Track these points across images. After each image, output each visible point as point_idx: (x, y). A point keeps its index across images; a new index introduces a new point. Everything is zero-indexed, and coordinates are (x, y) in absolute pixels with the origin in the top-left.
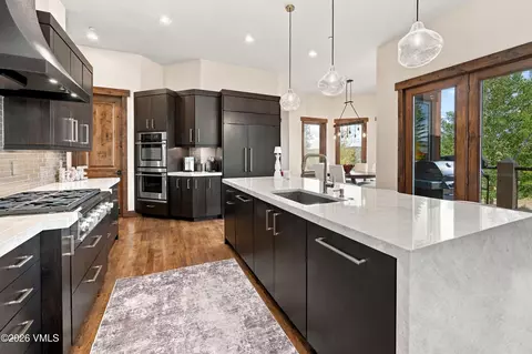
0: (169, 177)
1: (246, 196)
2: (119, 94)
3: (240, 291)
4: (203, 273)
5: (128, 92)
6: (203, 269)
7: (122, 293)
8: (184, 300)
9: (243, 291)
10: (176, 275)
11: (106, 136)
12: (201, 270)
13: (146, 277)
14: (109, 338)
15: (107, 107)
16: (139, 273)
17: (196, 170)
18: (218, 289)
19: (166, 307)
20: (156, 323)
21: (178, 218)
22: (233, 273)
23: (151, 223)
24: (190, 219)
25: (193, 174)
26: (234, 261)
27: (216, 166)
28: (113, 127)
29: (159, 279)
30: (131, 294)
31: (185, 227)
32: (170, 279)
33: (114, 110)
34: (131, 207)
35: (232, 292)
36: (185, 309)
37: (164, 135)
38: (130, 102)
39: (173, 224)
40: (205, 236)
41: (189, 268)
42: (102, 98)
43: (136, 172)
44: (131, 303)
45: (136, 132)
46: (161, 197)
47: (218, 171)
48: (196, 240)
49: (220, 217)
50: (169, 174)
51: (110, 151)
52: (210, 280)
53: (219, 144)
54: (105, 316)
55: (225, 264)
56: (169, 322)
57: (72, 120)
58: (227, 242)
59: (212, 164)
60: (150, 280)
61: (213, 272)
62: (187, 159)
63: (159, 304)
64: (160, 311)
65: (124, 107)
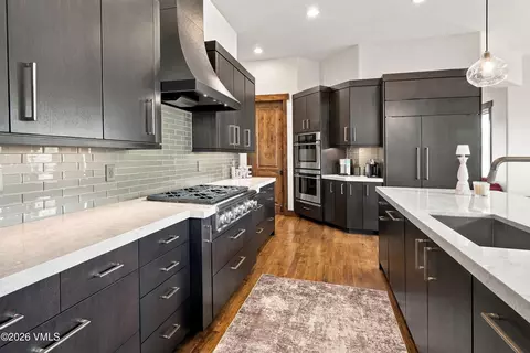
0: (323, 180)
1: (396, 213)
2: (279, 98)
3: (383, 338)
4: (342, 298)
5: (287, 96)
6: (344, 292)
7: (262, 288)
8: (313, 320)
9: (387, 342)
10: (314, 288)
11: (271, 139)
12: (340, 292)
13: (286, 280)
14: (242, 327)
15: (272, 112)
16: (280, 274)
17: (352, 174)
18: (355, 323)
19: (293, 319)
20: (280, 332)
21: (332, 226)
22: (380, 311)
23: (305, 226)
24: (345, 230)
25: (349, 179)
26: (384, 296)
27: (376, 170)
28: (276, 130)
29: (295, 287)
30: (269, 293)
31: (338, 237)
32: (307, 291)
33: (277, 114)
34: (291, 207)
35: (371, 336)
36: (312, 329)
37: (318, 136)
38: (290, 105)
39: (326, 231)
40: (357, 252)
41: (328, 286)
42: (268, 105)
43: (294, 173)
44: (266, 301)
45: (294, 133)
46: (316, 199)
47: (379, 176)
48: (346, 255)
49: (376, 233)
50: (324, 177)
51: (274, 151)
52: (349, 309)
53: (381, 143)
54: (245, 305)
55: (373, 295)
56: (291, 337)
57: (235, 127)
58: (381, 268)
59: (372, 167)
60: (287, 284)
61: (354, 299)
62: (342, 162)
63: (288, 314)
64: (287, 320)
65: (284, 111)
